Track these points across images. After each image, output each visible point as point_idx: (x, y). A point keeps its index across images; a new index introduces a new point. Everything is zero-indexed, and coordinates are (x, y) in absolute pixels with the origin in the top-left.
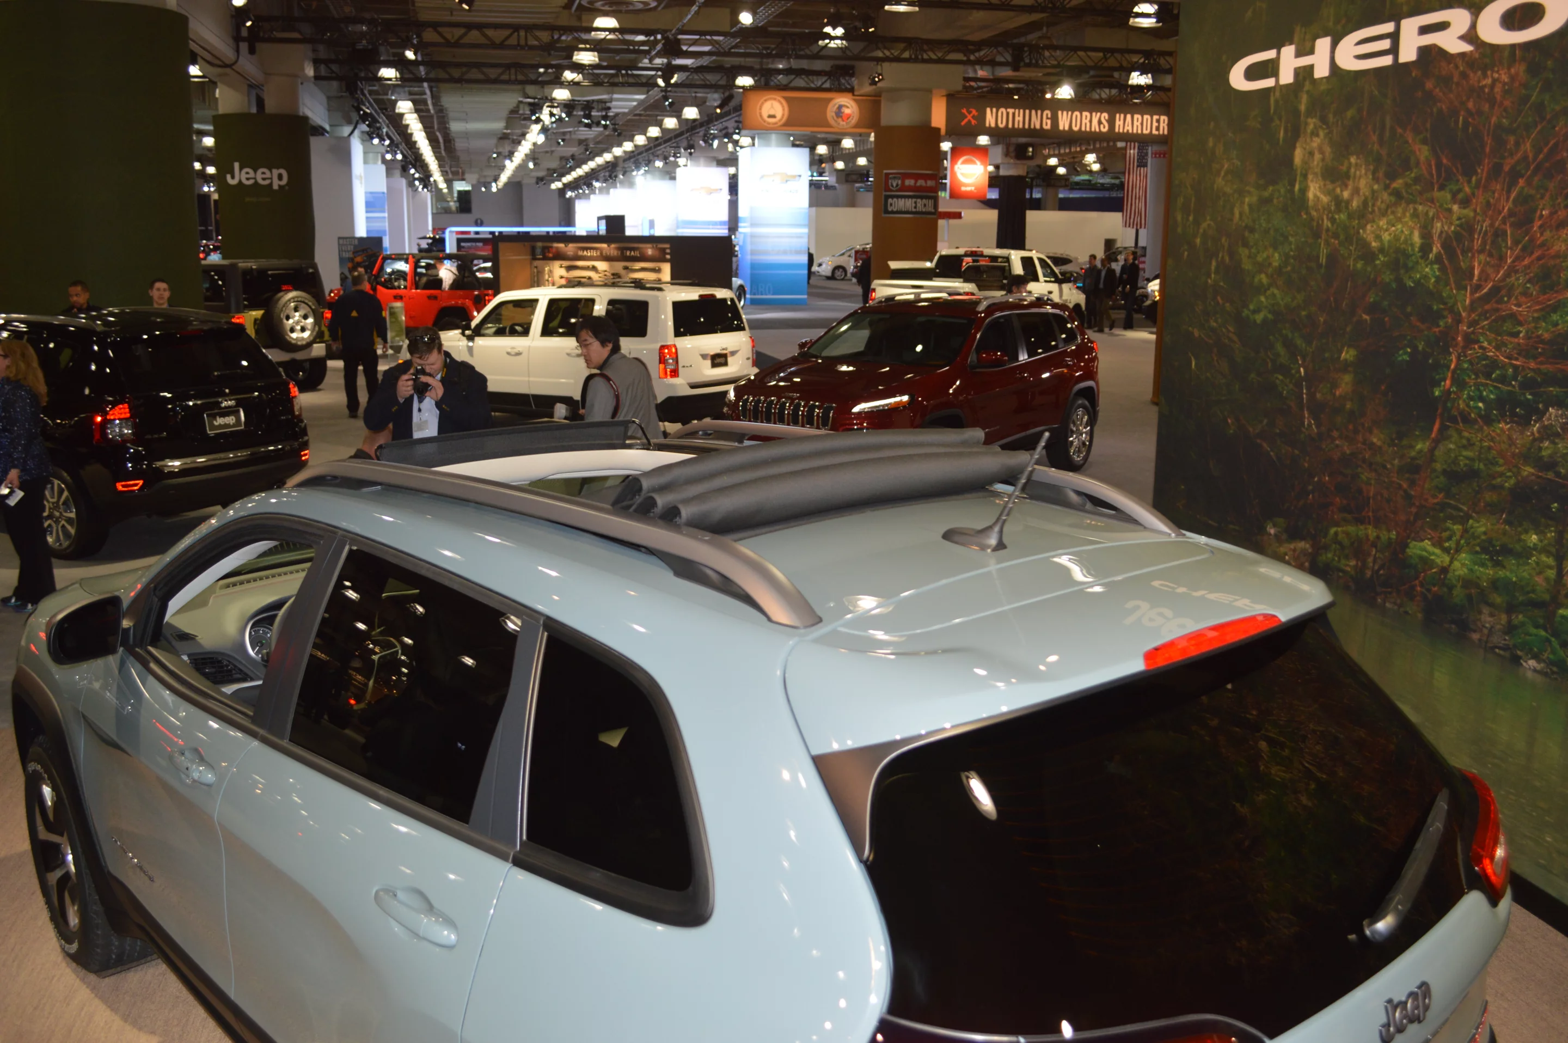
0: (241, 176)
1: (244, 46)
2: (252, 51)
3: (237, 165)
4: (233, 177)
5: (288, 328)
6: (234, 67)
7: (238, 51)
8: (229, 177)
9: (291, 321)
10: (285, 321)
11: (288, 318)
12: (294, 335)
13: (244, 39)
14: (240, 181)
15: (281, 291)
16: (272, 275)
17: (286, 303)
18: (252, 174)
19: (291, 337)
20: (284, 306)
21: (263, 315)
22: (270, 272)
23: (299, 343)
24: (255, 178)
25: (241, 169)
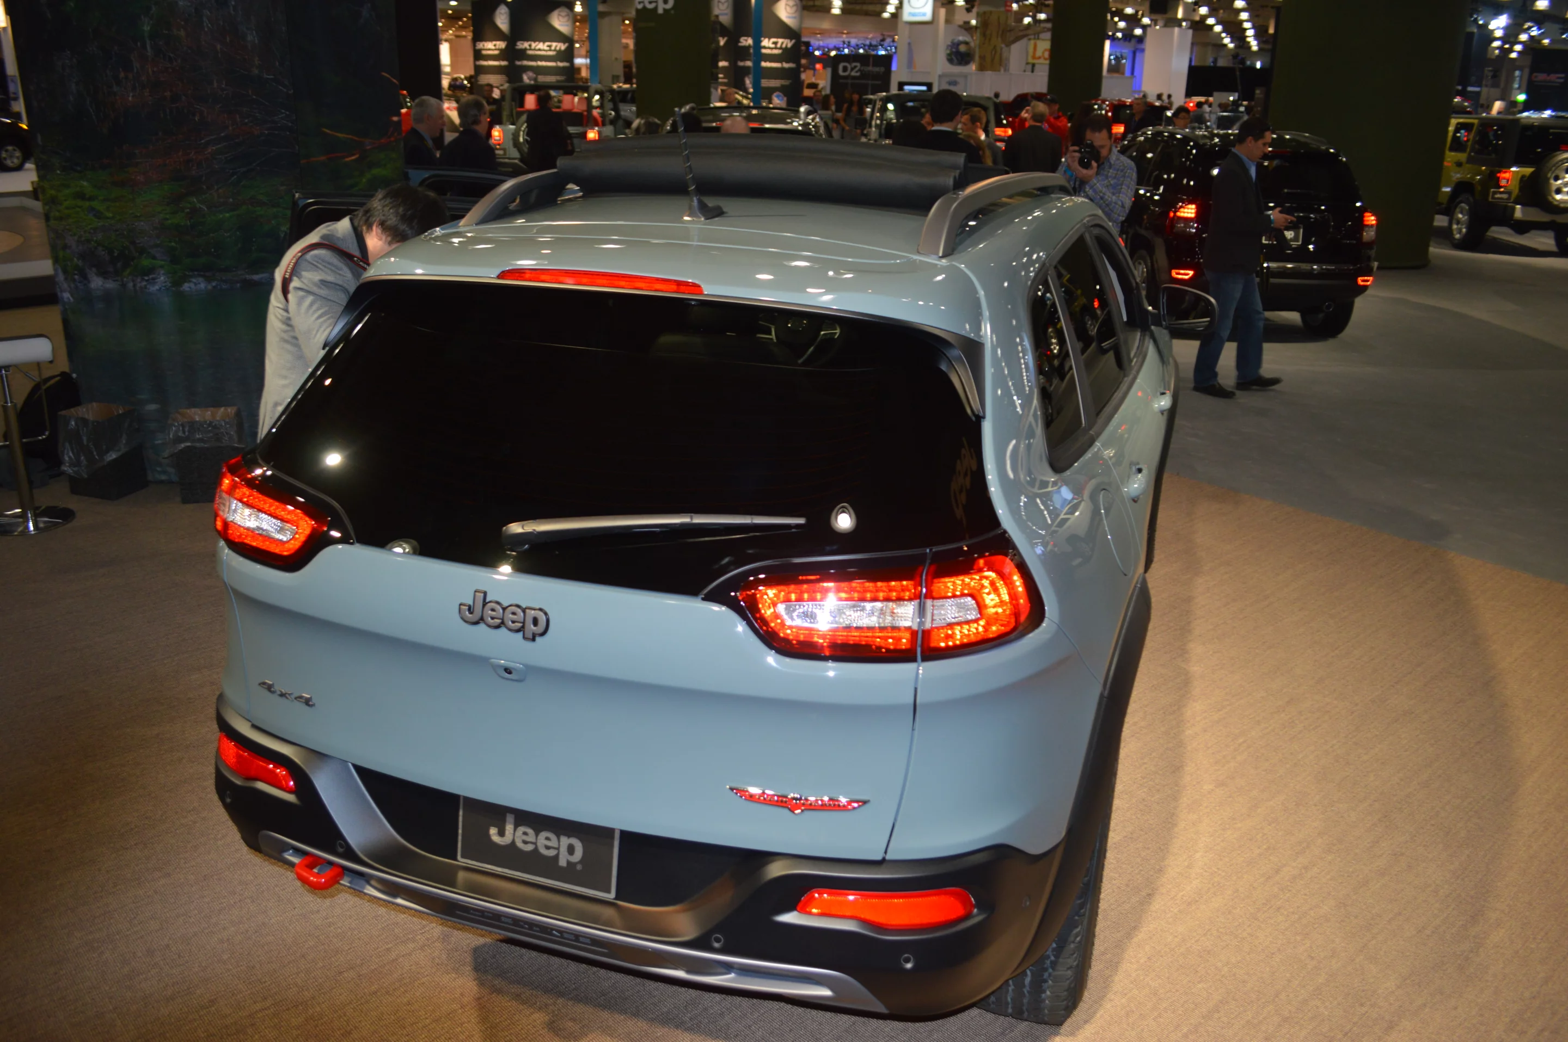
5: (1554, 188)
9: (1559, 182)
10: (1552, 181)
11: (1557, 179)
12: (1558, 197)
15: (1559, 150)
16: (1553, 134)
17: (1557, 163)
19: (1554, 198)
20: (1554, 166)
21: (1532, 173)
22: (1551, 131)
23: (1562, 205)
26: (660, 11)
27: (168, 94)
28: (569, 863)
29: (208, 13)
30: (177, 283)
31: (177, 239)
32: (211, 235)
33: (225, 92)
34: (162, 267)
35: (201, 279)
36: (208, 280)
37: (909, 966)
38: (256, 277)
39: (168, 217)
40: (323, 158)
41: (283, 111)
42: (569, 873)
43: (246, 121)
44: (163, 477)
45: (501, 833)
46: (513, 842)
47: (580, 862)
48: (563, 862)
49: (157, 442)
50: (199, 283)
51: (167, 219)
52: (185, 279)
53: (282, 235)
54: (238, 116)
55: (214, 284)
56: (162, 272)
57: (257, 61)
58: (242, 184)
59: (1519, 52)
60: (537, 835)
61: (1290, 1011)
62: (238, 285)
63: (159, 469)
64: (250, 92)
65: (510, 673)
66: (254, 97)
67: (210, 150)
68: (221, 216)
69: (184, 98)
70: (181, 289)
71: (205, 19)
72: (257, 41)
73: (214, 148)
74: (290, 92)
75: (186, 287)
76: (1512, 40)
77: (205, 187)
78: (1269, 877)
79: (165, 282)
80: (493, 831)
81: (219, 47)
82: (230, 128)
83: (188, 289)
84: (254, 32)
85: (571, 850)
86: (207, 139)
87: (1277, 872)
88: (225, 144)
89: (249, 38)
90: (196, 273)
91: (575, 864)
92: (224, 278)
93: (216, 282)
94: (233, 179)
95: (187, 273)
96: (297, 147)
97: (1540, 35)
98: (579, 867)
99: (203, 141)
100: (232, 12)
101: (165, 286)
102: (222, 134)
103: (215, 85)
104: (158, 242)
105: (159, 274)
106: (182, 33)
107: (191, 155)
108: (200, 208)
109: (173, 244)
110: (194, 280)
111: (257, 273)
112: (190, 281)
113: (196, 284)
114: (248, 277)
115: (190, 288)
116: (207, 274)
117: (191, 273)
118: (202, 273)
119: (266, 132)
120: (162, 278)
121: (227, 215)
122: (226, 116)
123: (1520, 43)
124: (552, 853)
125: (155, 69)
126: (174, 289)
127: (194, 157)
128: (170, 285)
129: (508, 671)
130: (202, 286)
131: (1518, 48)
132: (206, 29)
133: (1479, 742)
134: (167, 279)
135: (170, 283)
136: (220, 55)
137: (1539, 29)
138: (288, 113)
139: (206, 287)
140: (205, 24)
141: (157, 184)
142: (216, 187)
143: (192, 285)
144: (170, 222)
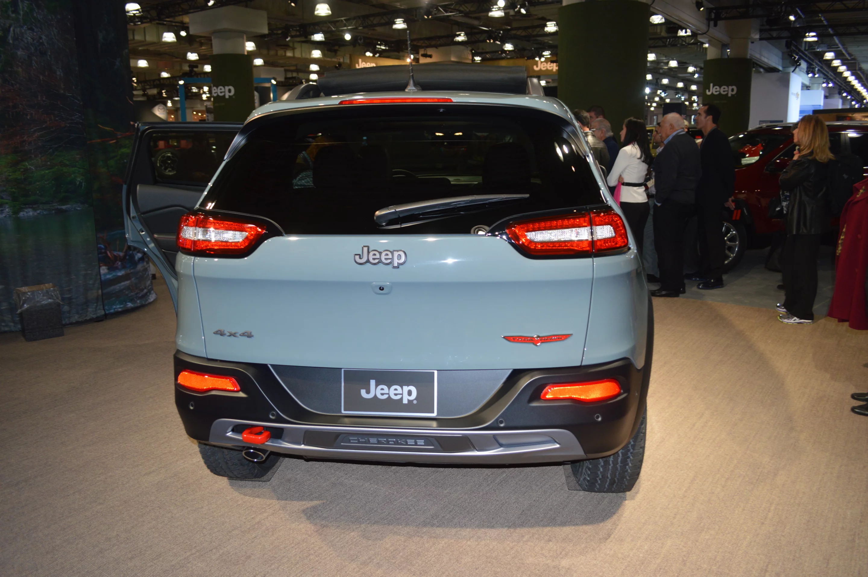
0: (713, 90)
1: (712, 23)
2: (715, 25)
3: (711, 85)
4: (709, 91)
6: (707, 33)
7: (709, 26)
8: (707, 91)
13: (712, 20)
14: (712, 93)
18: (718, 89)
24: (719, 91)
25: (713, 87)
26: (227, 97)
27: (11, 104)
28: (409, 400)
29: (35, 58)
30: (16, 212)
31: (16, 187)
32: (38, 183)
33: (45, 103)
34: (7, 203)
35: (30, 210)
36: (35, 210)
37: (600, 419)
38: (64, 207)
39: (10, 174)
40: (99, 140)
41: (77, 114)
42: (410, 407)
43: (57, 119)
44: (6, 329)
45: (368, 392)
46: (375, 395)
47: (415, 399)
48: (405, 401)
49: (2, 308)
50: (29, 212)
51: (10, 176)
52: (21, 210)
53: (78, 183)
54: (52, 116)
55: (38, 212)
56: (7, 206)
57: (62, 86)
58: (55, 154)
59: (655, 107)
60: (389, 389)
61: (728, 475)
62: (53, 212)
63: (3, 324)
64: (59, 102)
65: (383, 289)
66: (61, 105)
67: (36, 135)
68: (43, 172)
69: (20, 106)
70: (18, 216)
71: (33, 62)
72: (62, 75)
73: (39, 134)
74: (81, 103)
75: (21, 214)
76: (651, 100)
77: (33, 156)
78: (691, 428)
79: (9, 212)
80: (363, 392)
81: (41, 77)
82: (48, 123)
83: (23, 216)
84: (61, 70)
85: (410, 393)
86: (35, 129)
87: (694, 425)
88: (45, 131)
89: (58, 73)
90: (27, 206)
91: (412, 401)
92: (45, 208)
93: (40, 210)
94: (50, 151)
95: (22, 206)
96: (85, 134)
97: (665, 96)
98: (415, 402)
99: (32, 130)
100: (49, 58)
101: (8, 215)
102: (44, 126)
103: (39, 99)
104: (5, 189)
105: (5, 208)
106: (20, 70)
107: (25, 138)
108: (30, 168)
109: (13, 190)
110: (26, 210)
111: (64, 205)
112: (24, 211)
113: (27, 212)
114: (59, 207)
115: (24, 214)
116: (34, 206)
117: (24, 206)
118: (31, 206)
119: (68, 125)
120: (7, 210)
121: (47, 171)
122: (45, 115)
123: (655, 102)
124: (399, 397)
125: (3, 90)
126: (14, 216)
127: (27, 139)
128: (12, 213)
129: (381, 289)
130: (31, 213)
131: (654, 105)
132: (34, 68)
133: (758, 368)
134: (10, 210)
135: (12, 212)
136: (42, 82)
137: (665, 93)
138: (80, 115)
139: (33, 214)
140: (33, 65)
141: (4, 156)
142: (40, 156)
143: (25, 213)
144: (11, 177)
